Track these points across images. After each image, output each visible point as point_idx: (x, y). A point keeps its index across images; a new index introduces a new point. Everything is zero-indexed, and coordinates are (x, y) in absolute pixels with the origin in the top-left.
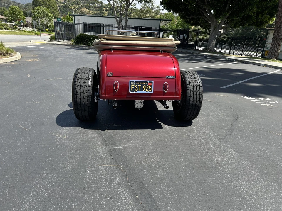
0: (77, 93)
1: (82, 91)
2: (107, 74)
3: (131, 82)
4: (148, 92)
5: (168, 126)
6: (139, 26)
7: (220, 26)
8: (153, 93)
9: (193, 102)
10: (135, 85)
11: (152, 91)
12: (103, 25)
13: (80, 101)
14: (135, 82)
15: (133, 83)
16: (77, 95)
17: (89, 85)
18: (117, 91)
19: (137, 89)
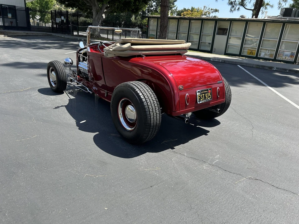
1: (154, 111)
2: (179, 87)
3: (198, 92)
7: (102, 10)
10: (200, 95)
11: (211, 98)
18: (188, 104)
19: (202, 99)
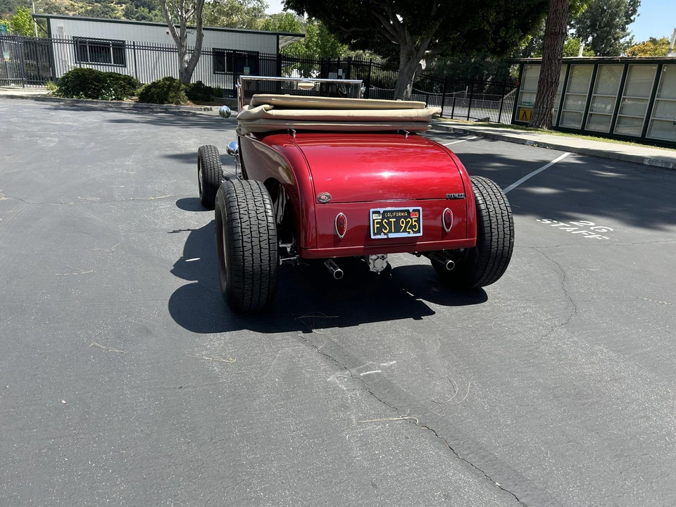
0: (243, 247)
1: (256, 241)
2: (318, 196)
3: (374, 212)
4: (412, 235)
5: (442, 306)
6: (226, 50)
7: (420, 52)
8: (421, 234)
9: (497, 247)
10: (382, 220)
11: (419, 231)
12: (134, 45)
13: (253, 266)
14: (382, 212)
15: (377, 215)
16: (243, 251)
17: (270, 224)
18: (342, 236)
19: (386, 229)
